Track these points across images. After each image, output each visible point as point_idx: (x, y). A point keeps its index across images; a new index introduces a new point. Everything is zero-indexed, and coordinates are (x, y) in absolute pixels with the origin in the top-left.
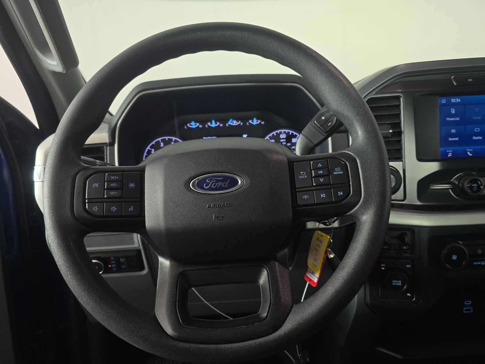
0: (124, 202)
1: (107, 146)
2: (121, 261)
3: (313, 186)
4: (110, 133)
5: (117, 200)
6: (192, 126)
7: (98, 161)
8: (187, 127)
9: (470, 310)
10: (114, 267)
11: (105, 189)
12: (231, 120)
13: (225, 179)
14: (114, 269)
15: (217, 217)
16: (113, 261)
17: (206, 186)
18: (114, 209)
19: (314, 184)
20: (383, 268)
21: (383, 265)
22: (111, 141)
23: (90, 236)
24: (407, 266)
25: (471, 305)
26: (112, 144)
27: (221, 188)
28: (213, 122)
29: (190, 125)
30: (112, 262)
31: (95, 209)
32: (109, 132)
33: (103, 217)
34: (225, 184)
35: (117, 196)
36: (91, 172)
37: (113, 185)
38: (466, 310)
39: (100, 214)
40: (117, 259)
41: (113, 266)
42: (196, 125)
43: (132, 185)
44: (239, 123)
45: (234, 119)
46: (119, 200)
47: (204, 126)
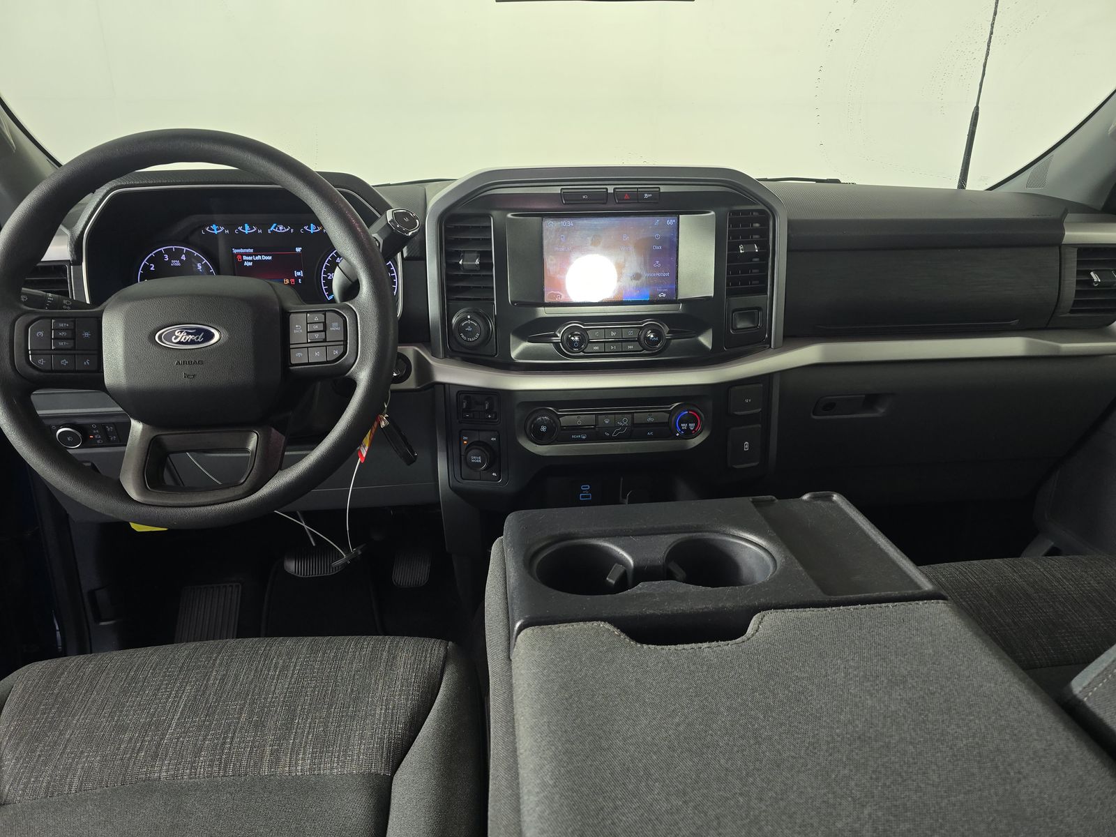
0: (78, 354)
1: (70, 265)
2: (109, 429)
3: (308, 343)
4: (73, 246)
5: (68, 352)
6: (213, 230)
7: (50, 295)
8: (205, 231)
9: (589, 497)
10: (98, 439)
11: (52, 339)
12: (275, 225)
13: (198, 331)
14: (98, 442)
15: (187, 376)
16: (95, 429)
17: (175, 339)
18: (64, 362)
19: (309, 341)
20: (465, 442)
21: (465, 438)
22: (75, 258)
23: (36, 394)
24: (492, 439)
25: (589, 491)
26: (77, 262)
27: (192, 342)
28: (247, 226)
29: (210, 229)
30: (95, 432)
31: (41, 361)
32: (71, 245)
33: (51, 371)
34: (198, 338)
35: (69, 347)
36: (35, 317)
37: (62, 334)
38: (582, 497)
39: (48, 368)
40: (102, 427)
41: (96, 437)
42: (218, 230)
43: (87, 334)
44: (288, 229)
45: (279, 223)
46: (72, 352)
47: (232, 232)
